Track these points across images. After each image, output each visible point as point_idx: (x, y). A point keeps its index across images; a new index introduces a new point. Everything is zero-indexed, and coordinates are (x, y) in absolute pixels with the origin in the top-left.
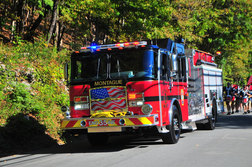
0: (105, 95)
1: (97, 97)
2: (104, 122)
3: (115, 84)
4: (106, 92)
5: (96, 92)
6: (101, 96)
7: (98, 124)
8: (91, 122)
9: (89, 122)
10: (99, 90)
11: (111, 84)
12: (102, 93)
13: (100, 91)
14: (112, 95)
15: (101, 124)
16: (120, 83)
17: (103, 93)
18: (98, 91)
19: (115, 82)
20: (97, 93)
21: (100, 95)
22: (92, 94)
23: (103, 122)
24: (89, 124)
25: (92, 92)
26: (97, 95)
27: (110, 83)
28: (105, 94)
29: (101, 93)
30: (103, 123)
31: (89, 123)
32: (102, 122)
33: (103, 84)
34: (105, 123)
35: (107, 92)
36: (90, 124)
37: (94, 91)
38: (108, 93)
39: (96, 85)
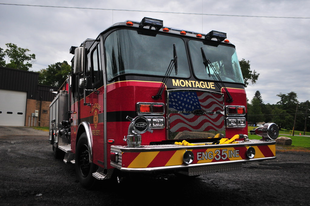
0: (195, 104)
1: (181, 107)
2: (223, 154)
3: (204, 87)
4: (196, 100)
5: (180, 98)
6: (188, 106)
7: (212, 158)
8: (201, 155)
9: (198, 153)
10: (185, 94)
11: (200, 87)
12: (190, 100)
13: (187, 96)
14: (205, 106)
15: (217, 157)
16: (212, 88)
17: (192, 100)
18: (182, 97)
19: (205, 84)
20: (182, 98)
21: (186, 103)
22: (173, 100)
23: (221, 154)
24: (198, 159)
25: (173, 96)
26: (182, 103)
27: (197, 85)
28: (195, 102)
29: (188, 101)
30: (221, 156)
31: (198, 156)
32: (219, 153)
33: (187, 86)
34: (224, 156)
35: (197, 98)
36: (200, 158)
37: (177, 96)
38: (198, 101)
39: (176, 85)
